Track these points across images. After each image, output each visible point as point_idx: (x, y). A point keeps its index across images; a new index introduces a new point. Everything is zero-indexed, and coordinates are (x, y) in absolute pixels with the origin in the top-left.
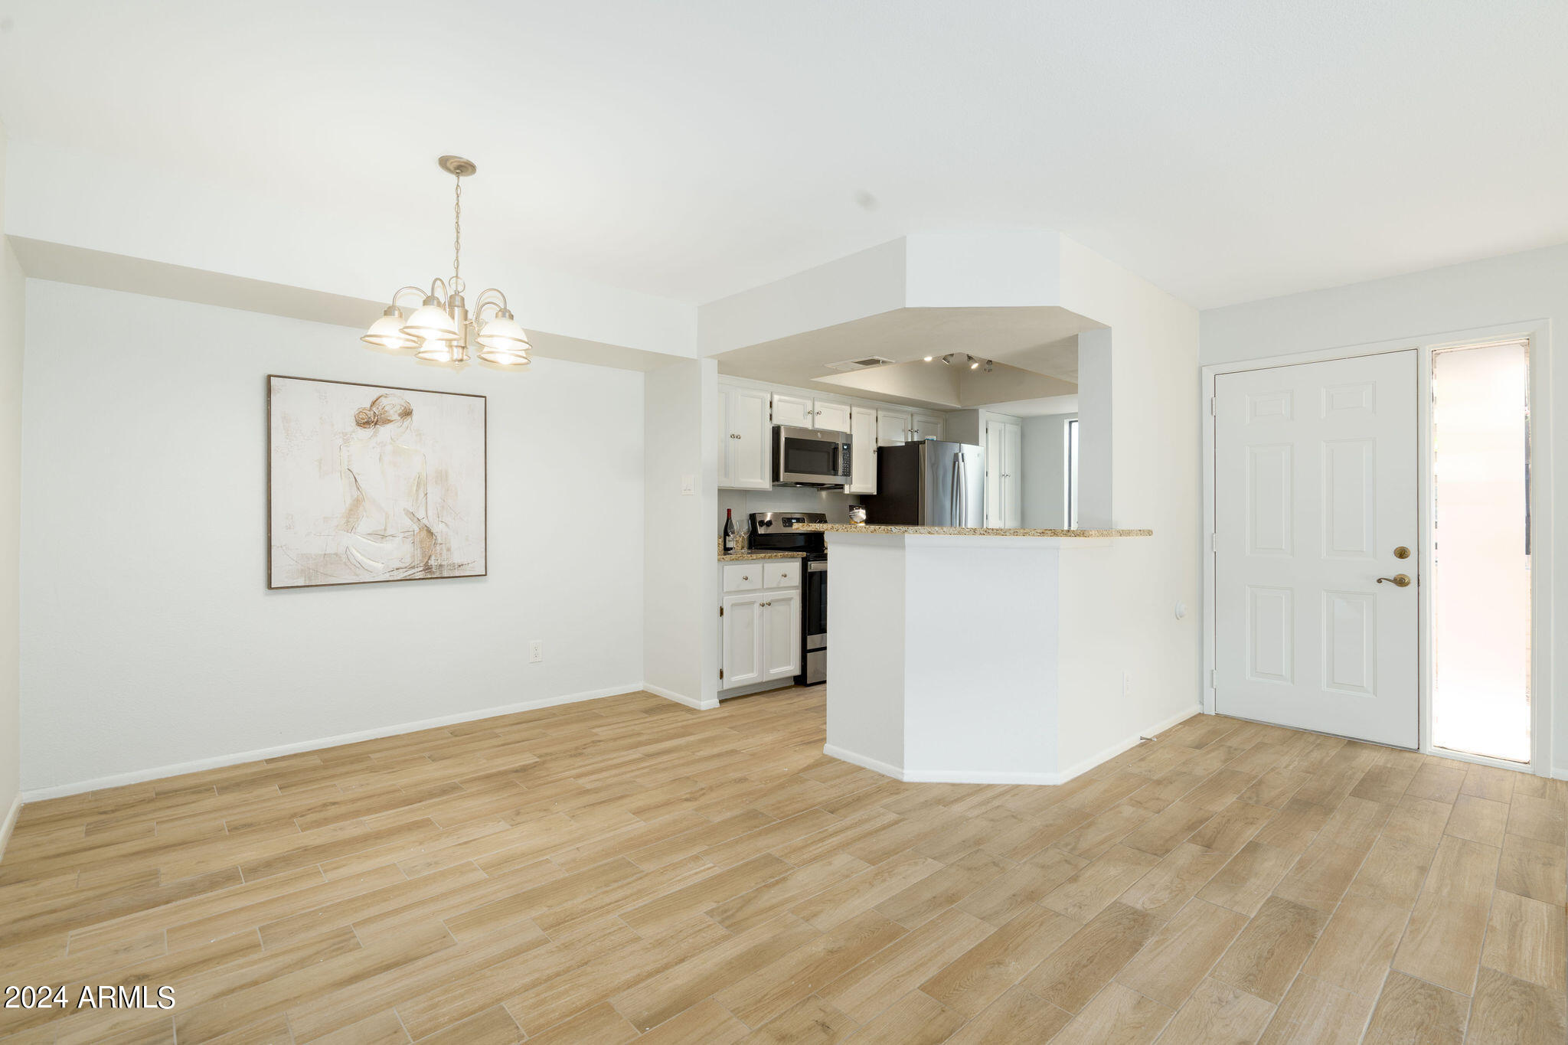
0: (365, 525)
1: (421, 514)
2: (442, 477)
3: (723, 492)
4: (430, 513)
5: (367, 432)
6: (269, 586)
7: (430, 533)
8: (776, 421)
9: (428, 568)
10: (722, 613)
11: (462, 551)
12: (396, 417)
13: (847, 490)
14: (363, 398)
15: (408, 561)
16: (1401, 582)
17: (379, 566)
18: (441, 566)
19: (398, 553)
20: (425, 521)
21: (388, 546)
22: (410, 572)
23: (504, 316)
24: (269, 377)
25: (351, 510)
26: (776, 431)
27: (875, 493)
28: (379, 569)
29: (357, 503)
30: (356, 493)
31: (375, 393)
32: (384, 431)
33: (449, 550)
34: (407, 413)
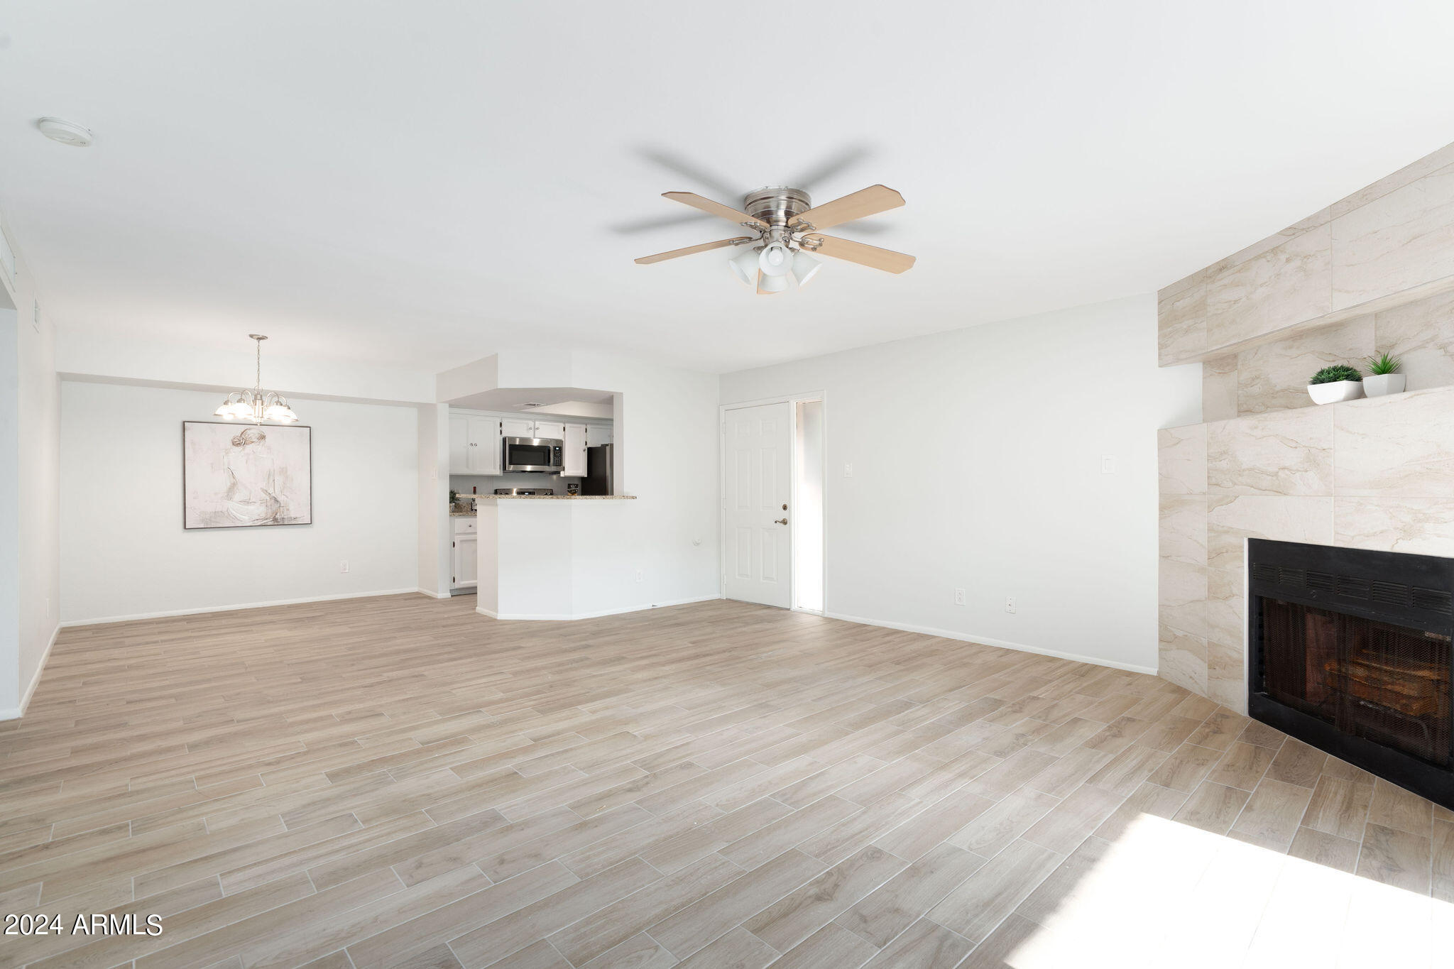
0: (237, 497)
1: (271, 491)
2: (283, 471)
3: (453, 478)
4: (276, 491)
5: (239, 449)
6: (185, 528)
7: (276, 501)
8: (504, 435)
9: (275, 519)
10: (454, 546)
11: (297, 509)
12: (256, 440)
13: (562, 474)
14: (237, 430)
15: (263, 515)
16: (785, 522)
17: (246, 518)
18: (283, 518)
19: (257, 511)
20: (274, 495)
21: (251, 507)
22: (264, 522)
23: (277, 404)
24: (184, 422)
25: (230, 489)
26: (504, 440)
27: (586, 476)
28: (246, 520)
29: (234, 485)
30: (232, 480)
31: (243, 428)
32: (249, 448)
33: (288, 510)
34: (263, 437)
